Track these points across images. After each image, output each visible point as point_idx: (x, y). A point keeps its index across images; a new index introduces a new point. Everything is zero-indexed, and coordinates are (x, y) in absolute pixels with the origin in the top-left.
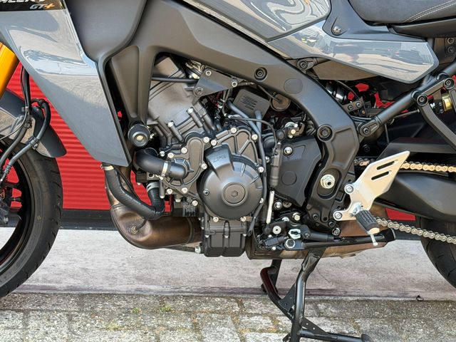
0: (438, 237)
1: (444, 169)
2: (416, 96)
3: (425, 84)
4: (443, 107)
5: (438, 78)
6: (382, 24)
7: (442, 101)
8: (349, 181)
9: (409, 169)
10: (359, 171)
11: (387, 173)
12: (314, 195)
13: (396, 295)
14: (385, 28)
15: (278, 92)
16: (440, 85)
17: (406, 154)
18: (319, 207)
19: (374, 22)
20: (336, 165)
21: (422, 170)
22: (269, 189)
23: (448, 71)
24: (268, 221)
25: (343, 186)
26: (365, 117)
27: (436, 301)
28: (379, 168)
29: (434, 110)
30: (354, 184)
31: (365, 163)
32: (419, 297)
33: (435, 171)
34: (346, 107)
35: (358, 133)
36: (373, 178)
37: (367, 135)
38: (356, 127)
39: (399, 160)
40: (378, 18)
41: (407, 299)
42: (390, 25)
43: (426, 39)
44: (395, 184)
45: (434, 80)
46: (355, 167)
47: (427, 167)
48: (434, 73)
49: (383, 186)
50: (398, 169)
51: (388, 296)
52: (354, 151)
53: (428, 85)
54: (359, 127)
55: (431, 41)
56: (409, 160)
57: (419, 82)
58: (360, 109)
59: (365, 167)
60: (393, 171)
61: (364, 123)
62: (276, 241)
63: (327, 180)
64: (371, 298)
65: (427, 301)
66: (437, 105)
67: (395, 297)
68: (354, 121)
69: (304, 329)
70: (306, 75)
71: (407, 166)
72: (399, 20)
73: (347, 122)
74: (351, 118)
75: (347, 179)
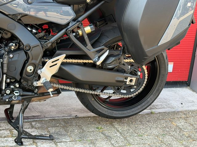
0: (81, 90)
1: (81, 61)
2: (66, 30)
3: (70, 25)
4: (79, 34)
5: (76, 22)
7: (78, 32)
8: (40, 68)
9: (67, 62)
10: (44, 64)
11: (56, 64)
12: (24, 75)
13: (67, 116)
15: (5, 30)
16: (76, 25)
17: (64, 55)
18: (27, 80)
20: (33, 61)
21: (72, 62)
22: (3, 74)
23: (80, 19)
24: (4, 88)
25: (37, 71)
26: (46, 40)
27: (84, 117)
28: (52, 62)
29: (75, 36)
30: (42, 70)
31: (47, 60)
32: (76, 116)
33: (77, 62)
34: (37, 35)
35: (42, 47)
36: (50, 67)
37: (47, 48)
38: (41, 45)
39: (61, 58)
41: (71, 117)
43: (70, 6)
44: (60, 68)
45: (74, 23)
46: (42, 62)
48: (74, 20)
49: (55, 70)
50: (61, 62)
51: (63, 117)
52: (41, 55)
53: (72, 25)
54: (43, 45)
55: (72, 6)
56: (66, 58)
57: (68, 24)
58: (43, 36)
59: (47, 62)
60: (59, 63)
61: (45, 43)
62: (8, 97)
63: (30, 69)
64: (56, 118)
65: (80, 118)
66: (76, 34)
67: (66, 117)
68: (40, 42)
69: (23, 135)
70: (18, 22)
71: (65, 61)
73: (37, 42)
74: (39, 41)
75: (39, 68)
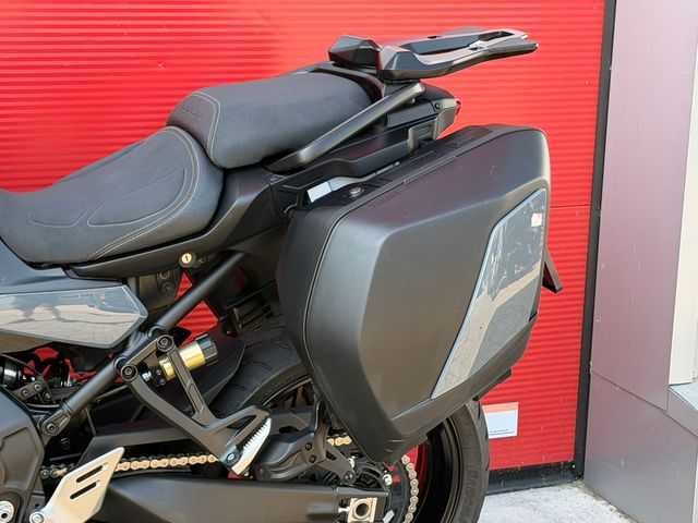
1: (182, 461)
2: (119, 367)
3: (132, 346)
4: (163, 375)
5: (150, 335)
6: (54, 265)
7: (160, 367)
8: (37, 505)
9: (130, 470)
10: (50, 487)
11: (94, 485)
14: (59, 272)
16: (152, 346)
17: (120, 451)
19: (41, 264)
20: (11, 485)
21: (150, 468)
23: (164, 322)
25: (26, 516)
26: (51, 403)
28: (79, 480)
29: (150, 383)
30: (43, 510)
31: (59, 472)
33: (169, 467)
34: (18, 392)
35: (39, 432)
36: (73, 497)
37: (54, 433)
38: (35, 424)
39: (111, 461)
40: (46, 258)
42: (66, 267)
43: (125, 282)
44: (110, 496)
45: (145, 338)
46: (43, 481)
47: (156, 463)
48: (144, 327)
49: (92, 503)
50: (111, 473)
52: (36, 461)
53: (136, 347)
54: (41, 424)
55: (132, 282)
56: (127, 456)
57: (124, 344)
58: (41, 393)
59: (60, 478)
60: (102, 481)
61: (48, 416)
63: (1, 511)
66: (154, 374)
68: (30, 414)
71: (126, 466)
72: (79, 257)
73: (19, 418)
74: (26, 411)
75: (32, 504)
